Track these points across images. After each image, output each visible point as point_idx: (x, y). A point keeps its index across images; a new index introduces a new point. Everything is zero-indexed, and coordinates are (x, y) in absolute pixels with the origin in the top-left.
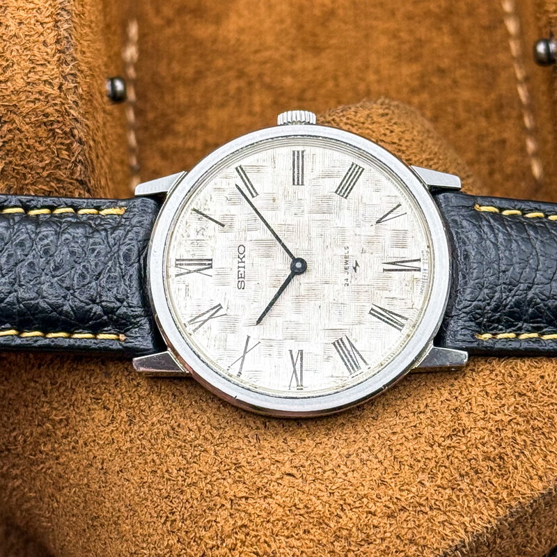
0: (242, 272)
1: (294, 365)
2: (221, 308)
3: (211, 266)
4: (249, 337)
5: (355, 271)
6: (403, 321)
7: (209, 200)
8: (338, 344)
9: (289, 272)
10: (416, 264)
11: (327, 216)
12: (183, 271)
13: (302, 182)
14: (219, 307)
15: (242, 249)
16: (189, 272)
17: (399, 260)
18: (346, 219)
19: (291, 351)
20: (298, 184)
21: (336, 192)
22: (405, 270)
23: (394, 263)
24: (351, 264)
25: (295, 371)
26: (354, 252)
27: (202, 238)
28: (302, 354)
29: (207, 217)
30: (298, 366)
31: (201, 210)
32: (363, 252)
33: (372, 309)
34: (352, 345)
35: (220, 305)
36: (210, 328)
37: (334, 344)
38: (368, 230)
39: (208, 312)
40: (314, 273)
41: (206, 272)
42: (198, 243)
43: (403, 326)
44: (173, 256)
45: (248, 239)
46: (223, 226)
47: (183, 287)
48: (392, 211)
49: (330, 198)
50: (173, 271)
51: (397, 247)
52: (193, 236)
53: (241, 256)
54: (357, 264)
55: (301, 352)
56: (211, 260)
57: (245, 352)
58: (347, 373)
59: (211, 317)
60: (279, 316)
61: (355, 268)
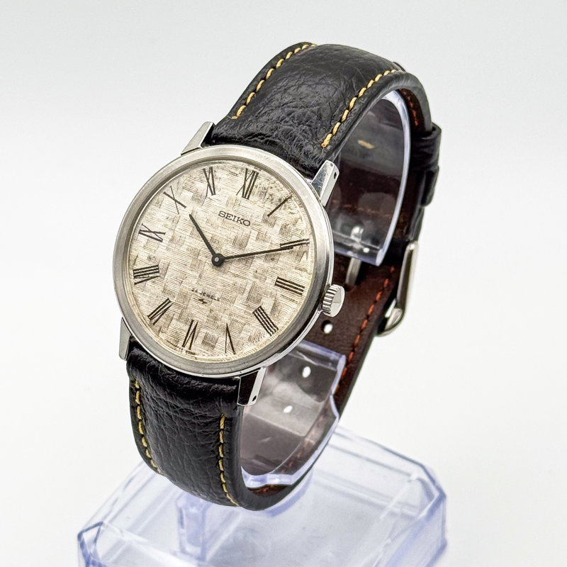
0: (231, 217)
1: (154, 232)
2: (212, 194)
3: (244, 196)
4: (185, 207)
5: (200, 300)
6: (153, 321)
7: (292, 211)
8: (156, 269)
9: (217, 252)
10: (188, 344)
11: (246, 295)
12: (248, 175)
13: (278, 285)
14: (213, 193)
15: (247, 223)
16: (246, 180)
17: (196, 334)
18: (239, 307)
19: (164, 234)
20: (277, 281)
21: (260, 307)
22: (187, 335)
23: (195, 329)
24: (206, 298)
25: (150, 231)
26: (214, 304)
27: (267, 197)
28: (159, 240)
29: (280, 206)
30: (153, 235)
31: (286, 203)
32: (211, 311)
33: (170, 302)
34: (152, 278)
35: (215, 194)
36: (202, 181)
37: (157, 266)
38: (225, 320)
39: (213, 184)
40: (210, 269)
41: (241, 193)
42: (264, 193)
43: (151, 319)
44: (262, 173)
45: (253, 231)
46: (269, 216)
47: (237, 172)
48: (231, 342)
49: (259, 301)
50: (251, 168)
51: (205, 337)
52: (270, 191)
53: (242, 221)
54: (204, 303)
55: (161, 241)
56: (248, 198)
57: (176, 201)
58: (136, 267)
59: (209, 185)
60: (192, 233)
61: (202, 300)
